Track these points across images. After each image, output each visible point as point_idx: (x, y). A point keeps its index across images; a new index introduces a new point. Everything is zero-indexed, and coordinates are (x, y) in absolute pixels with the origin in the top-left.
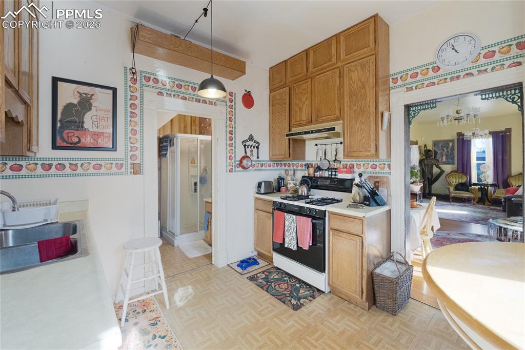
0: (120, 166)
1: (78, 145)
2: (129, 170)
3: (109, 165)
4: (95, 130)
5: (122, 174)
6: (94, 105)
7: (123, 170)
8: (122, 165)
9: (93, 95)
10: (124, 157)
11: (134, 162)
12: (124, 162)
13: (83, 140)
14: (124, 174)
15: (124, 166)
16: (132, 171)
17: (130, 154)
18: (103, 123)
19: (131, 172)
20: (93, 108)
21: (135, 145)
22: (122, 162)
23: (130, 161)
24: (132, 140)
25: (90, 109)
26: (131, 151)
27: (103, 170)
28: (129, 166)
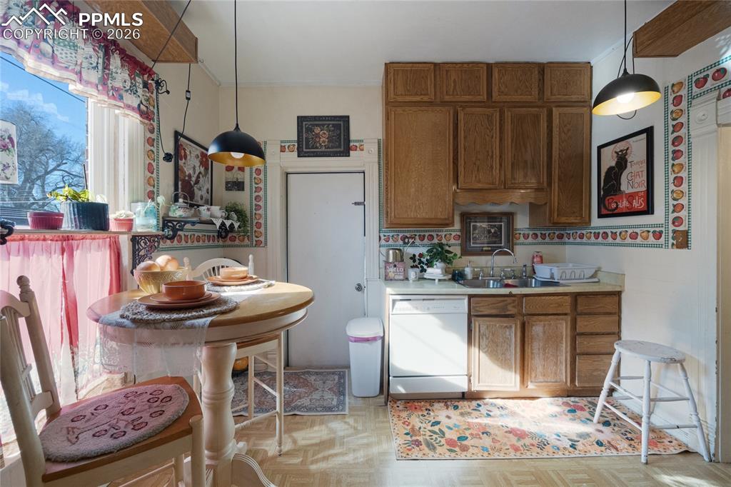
0: (658, 235)
1: (616, 211)
2: (671, 241)
3: (644, 234)
4: (631, 190)
5: (660, 246)
6: (629, 160)
7: (662, 240)
8: (661, 233)
9: (628, 149)
10: (663, 222)
11: (677, 229)
12: (663, 229)
13: (620, 206)
14: (664, 246)
15: (663, 235)
16: (675, 242)
17: (672, 216)
18: (638, 180)
19: (673, 244)
20: (629, 164)
21: (680, 202)
22: (661, 229)
23: (671, 227)
24: (675, 195)
25: (626, 167)
26: (674, 211)
27: (639, 240)
28: (671, 235)
